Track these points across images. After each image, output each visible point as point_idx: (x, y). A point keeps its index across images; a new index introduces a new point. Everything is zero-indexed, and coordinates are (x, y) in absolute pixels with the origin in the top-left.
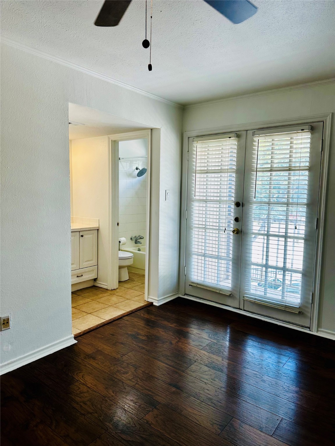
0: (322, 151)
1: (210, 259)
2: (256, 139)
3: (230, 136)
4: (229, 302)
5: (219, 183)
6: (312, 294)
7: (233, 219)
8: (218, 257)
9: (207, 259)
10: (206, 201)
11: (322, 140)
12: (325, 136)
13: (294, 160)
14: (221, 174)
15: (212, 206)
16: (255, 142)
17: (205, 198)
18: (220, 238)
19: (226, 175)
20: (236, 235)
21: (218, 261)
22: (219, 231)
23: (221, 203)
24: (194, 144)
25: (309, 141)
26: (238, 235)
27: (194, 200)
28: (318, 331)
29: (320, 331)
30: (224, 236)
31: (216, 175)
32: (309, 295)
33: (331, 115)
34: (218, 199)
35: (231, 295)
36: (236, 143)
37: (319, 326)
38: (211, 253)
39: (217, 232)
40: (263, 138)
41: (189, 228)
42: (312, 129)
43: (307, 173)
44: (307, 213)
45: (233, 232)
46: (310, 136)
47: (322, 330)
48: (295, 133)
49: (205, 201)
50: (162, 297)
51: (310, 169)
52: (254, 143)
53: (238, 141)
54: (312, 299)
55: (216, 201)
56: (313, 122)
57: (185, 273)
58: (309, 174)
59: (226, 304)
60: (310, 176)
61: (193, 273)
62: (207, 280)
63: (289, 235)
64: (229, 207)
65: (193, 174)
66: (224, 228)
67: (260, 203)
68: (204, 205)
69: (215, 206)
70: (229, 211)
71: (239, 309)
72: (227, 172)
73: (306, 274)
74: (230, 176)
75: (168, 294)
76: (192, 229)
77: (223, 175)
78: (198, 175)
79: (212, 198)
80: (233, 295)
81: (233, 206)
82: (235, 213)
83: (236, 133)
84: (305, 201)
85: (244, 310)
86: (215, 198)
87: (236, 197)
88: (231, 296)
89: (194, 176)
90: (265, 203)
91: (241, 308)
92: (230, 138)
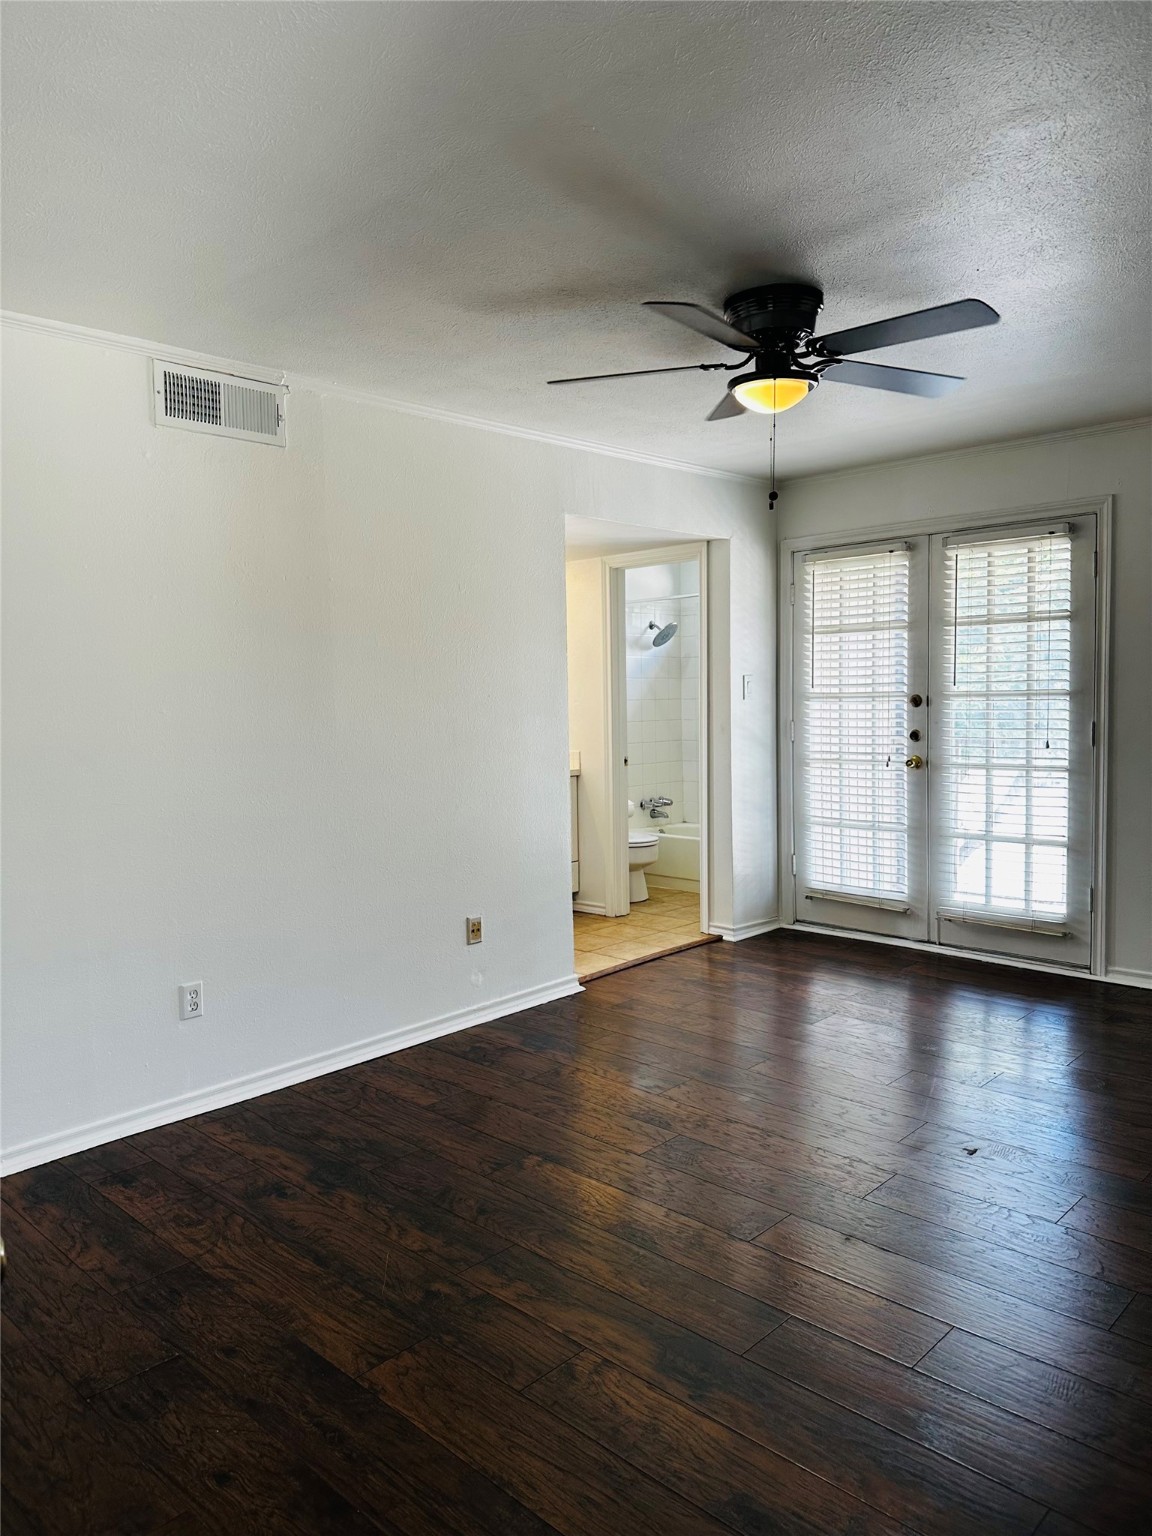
0: (1096, 577)
1: (854, 832)
2: (951, 553)
3: (891, 547)
4: (904, 927)
5: (870, 655)
6: (1092, 890)
7: (907, 734)
8: (874, 825)
9: (846, 832)
10: (840, 699)
11: (1096, 552)
12: (1101, 545)
13: (1037, 597)
14: (874, 633)
15: (853, 706)
16: (950, 559)
17: (836, 690)
18: (877, 781)
19: (887, 636)
20: (916, 771)
21: (874, 834)
22: (873, 765)
23: (877, 699)
24: (806, 567)
25: (1068, 555)
26: (920, 771)
27: (811, 695)
28: (1107, 972)
29: (1113, 972)
30: (887, 775)
31: (862, 636)
32: (1085, 894)
33: (1110, 499)
34: (869, 689)
35: (908, 912)
36: (907, 563)
37: (1109, 960)
38: (854, 816)
39: (870, 767)
40: (967, 551)
41: (799, 763)
42: (1073, 530)
43: (1067, 624)
44: (1071, 712)
45: (908, 763)
46: (1069, 546)
47: (1117, 968)
48: (1038, 539)
49: (836, 697)
50: (740, 923)
51: (1073, 616)
52: (948, 563)
53: (911, 559)
54: (1092, 903)
55: (866, 695)
56: (1074, 516)
57: (795, 869)
58: (1071, 626)
59: (895, 934)
60: (1073, 632)
61: (813, 869)
62: (847, 881)
63: (1036, 763)
64: (898, 707)
65: (806, 636)
66: (886, 758)
67: (967, 696)
68: (836, 707)
69: (862, 706)
70: (899, 716)
71: (929, 942)
72: (889, 628)
73: (1078, 848)
74: (898, 637)
75: (756, 918)
76: (808, 765)
77: (879, 635)
78: (817, 638)
79: (853, 690)
80: (912, 913)
81: (906, 705)
82: (911, 720)
83: (906, 539)
84: (1067, 686)
85: (940, 944)
86: (862, 690)
87: (911, 685)
88: (906, 914)
89: (808, 639)
90: (979, 695)
91: (932, 940)
92: (891, 552)
